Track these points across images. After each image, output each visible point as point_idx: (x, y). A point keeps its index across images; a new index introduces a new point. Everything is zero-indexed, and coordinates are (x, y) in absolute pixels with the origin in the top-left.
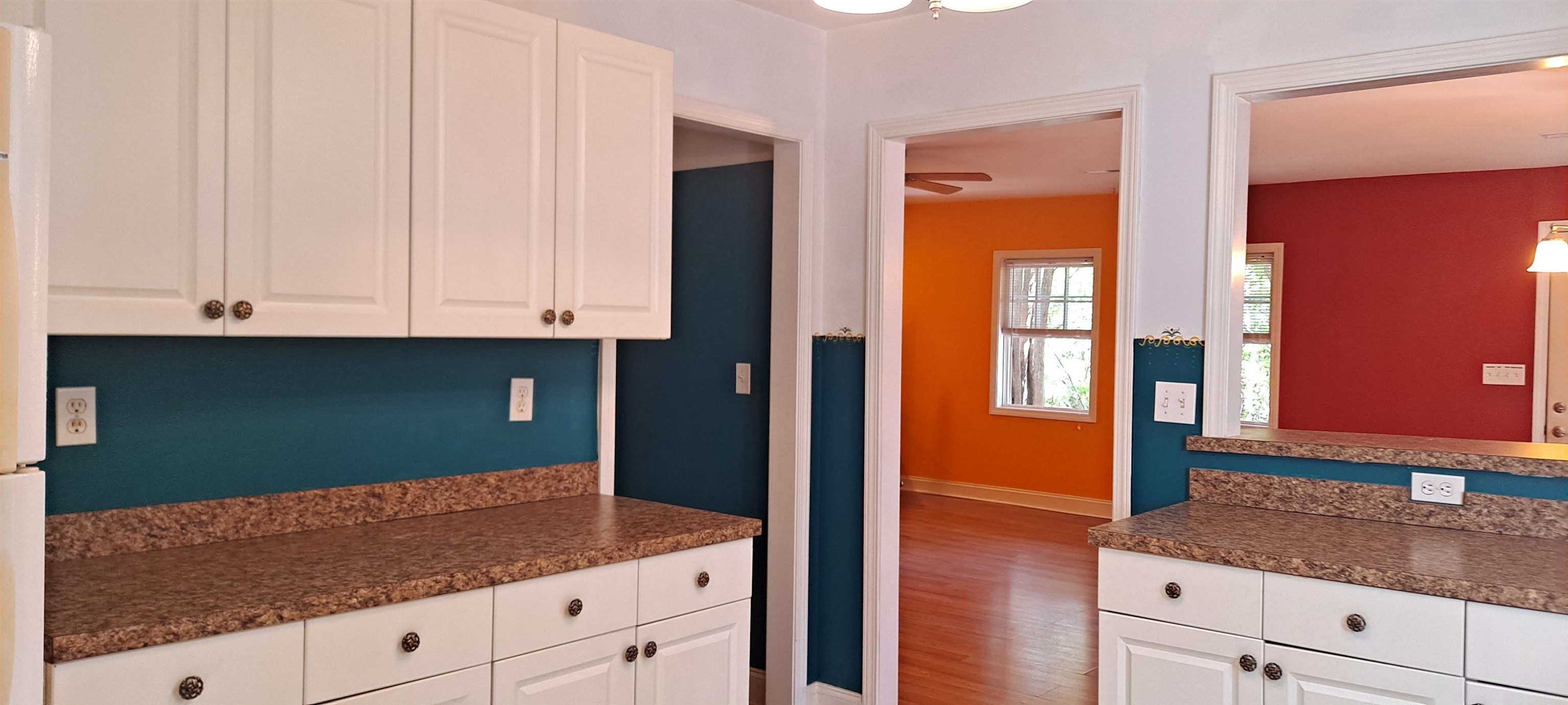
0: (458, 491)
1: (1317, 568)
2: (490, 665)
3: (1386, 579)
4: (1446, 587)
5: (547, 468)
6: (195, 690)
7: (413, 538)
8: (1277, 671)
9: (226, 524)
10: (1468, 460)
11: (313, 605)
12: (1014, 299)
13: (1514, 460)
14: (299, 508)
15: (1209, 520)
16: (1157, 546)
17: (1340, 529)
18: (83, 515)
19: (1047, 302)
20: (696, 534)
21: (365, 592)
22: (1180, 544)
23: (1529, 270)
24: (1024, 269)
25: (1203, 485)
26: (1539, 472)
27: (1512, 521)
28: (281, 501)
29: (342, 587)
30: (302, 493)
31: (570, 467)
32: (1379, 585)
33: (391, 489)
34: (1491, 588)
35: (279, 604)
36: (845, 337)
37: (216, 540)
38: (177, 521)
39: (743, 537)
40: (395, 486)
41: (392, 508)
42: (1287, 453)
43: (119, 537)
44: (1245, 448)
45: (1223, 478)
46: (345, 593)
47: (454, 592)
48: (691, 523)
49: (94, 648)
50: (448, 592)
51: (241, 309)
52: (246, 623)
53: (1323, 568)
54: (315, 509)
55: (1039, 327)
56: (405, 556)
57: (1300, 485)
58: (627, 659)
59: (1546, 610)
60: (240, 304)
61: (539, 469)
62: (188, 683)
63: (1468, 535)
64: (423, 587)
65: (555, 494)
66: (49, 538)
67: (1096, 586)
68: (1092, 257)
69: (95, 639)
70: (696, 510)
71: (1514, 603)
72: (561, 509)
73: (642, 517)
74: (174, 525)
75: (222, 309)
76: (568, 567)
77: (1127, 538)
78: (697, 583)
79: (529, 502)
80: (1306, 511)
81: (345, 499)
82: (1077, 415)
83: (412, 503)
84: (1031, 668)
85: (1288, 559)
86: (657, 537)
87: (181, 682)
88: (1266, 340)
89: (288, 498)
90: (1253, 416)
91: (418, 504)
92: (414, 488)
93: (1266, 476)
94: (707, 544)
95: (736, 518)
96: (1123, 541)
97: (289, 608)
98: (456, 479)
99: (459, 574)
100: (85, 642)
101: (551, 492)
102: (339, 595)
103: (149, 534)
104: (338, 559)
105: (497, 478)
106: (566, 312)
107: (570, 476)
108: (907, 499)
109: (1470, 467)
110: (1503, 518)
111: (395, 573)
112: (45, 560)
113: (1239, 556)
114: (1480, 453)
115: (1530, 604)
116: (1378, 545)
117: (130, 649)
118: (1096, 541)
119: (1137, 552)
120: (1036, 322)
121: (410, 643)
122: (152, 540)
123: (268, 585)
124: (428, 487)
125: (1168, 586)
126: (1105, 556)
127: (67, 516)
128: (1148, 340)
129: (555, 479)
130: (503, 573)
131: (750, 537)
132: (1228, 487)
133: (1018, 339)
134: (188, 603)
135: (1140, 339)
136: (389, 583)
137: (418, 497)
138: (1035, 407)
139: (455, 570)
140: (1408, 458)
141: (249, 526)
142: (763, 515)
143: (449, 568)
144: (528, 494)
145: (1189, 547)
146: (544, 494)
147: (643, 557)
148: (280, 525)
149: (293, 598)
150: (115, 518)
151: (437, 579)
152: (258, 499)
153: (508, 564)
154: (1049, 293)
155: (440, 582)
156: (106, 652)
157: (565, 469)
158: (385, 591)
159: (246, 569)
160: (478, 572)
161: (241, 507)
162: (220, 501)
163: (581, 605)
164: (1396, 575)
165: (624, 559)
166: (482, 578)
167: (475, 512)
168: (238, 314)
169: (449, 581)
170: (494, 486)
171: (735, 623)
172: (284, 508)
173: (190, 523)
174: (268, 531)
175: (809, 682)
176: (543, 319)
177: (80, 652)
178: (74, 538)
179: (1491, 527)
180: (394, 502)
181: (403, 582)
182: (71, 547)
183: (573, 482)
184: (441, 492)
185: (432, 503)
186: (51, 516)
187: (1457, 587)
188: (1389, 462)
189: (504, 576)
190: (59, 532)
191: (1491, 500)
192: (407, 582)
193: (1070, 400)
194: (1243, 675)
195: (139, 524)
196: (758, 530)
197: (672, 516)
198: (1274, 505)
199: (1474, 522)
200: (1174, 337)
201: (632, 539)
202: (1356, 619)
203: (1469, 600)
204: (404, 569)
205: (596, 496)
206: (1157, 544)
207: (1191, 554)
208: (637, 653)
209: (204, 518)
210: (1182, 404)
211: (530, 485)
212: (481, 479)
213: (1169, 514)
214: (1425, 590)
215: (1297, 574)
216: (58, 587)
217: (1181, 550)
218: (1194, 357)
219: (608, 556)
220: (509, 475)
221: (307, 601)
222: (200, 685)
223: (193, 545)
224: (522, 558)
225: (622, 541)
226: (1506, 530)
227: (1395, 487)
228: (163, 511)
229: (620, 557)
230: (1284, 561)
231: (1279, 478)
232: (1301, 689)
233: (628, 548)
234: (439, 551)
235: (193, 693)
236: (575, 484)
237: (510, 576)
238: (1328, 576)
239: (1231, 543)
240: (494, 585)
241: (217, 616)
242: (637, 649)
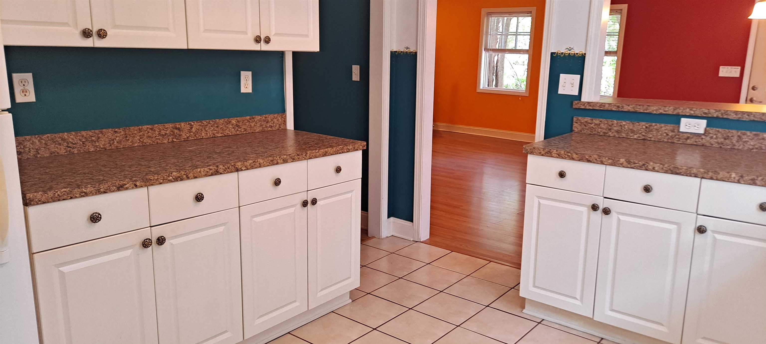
0: (217, 127)
1: (632, 163)
2: (238, 208)
3: (664, 168)
4: (692, 172)
5: (260, 116)
6: (98, 219)
7: (197, 149)
8: (609, 211)
9: (105, 142)
10: (709, 112)
11: (151, 180)
12: (491, 33)
13: (731, 112)
14: (140, 134)
15: (581, 142)
16: (556, 154)
17: (644, 145)
18: (33, 136)
19: (507, 35)
20: (334, 148)
21: (176, 174)
22: (567, 153)
23: (749, 18)
24: (496, 18)
25: (580, 125)
26: (743, 118)
27: (727, 141)
28: (131, 130)
29: (164, 171)
30: (141, 127)
31: (272, 116)
32: (661, 171)
33: (184, 126)
34: (714, 173)
35: (134, 179)
36: (407, 52)
37: (101, 149)
38: (80, 140)
39: (357, 150)
40: (186, 124)
41: (185, 135)
42: (621, 109)
43: (52, 147)
44: (601, 107)
45: (590, 121)
46: (166, 174)
47: (219, 174)
48: (332, 143)
49: (46, 199)
50: (216, 174)
51: (101, 33)
52: (119, 188)
53: (635, 163)
54: (148, 135)
55: (503, 48)
56: (194, 158)
57: (627, 125)
58: (303, 206)
59: (739, 182)
60: (100, 31)
61: (257, 117)
62: (94, 215)
63: (705, 148)
64: (204, 172)
65: (265, 129)
66: (18, 148)
67: (525, 174)
68: (531, 12)
69: (46, 195)
70: (334, 137)
71: (724, 179)
72: (268, 136)
73: (308, 140)
74: (79, 142)
75: (91, 33)
76: (273, 163)
77: (542, 150)
78: (336, 171)
79: (253, 133)
80: (629, 137)
81: (162, 130)
82: (519, 92)
83: (195, 132)
84: (493, 211)
85: (618, 159)
86: (316, 149)
87: (90, 215)
88: (615, 55)
89: (134, 129)
90: (605, 93)
91: (198, 133)
92: (196, 126)
93: (611, 120)
94: (340, 153)
95: (354, 141)
96: (540, 151)
97: (140, 181)
98: (216, 121)
99: (221, 166)
100: (42, 196)
101: (263, 128)
102: (163, 175)
103: (67, 146)
104: (161, 158)
105: (237, 121)
106: (267, 37)
107: (272, 120)
108: (436, 134)
109: (710, 116)
110: (723, 140)
111: (190, 165)
112: (18, 159)
113: (595, 158)
114: (715, 109)
115: (731, 180)
116: (661, 153)
117: (64, 200)
118: (527, 151)
119: (546, 156)
120: (501, 45)
121: (199, 198)
122: (69, 149)
123: (128, 170)
124: (202, 124)
125: (560, 172)
126: (531, 159)
127: (26, 137)
128: (558, 53)
129: (265, 122)
130: (242, 166)
131: (360, 150)
132: (592, 126)
133: (492, 54)
134: (90, 178)
135: (554, 53)
136: (187, 170)
137: (198, 130)
138: (499, 88)
139: (219, 164)
140: (680, 111)
141: (116, 143)
142: (367, 140)
143: (215, 163)
144: (252, 129)
145: (571, 154)
146: (260, 129)
147: (309, 159)
148: (131, 142)
149: (141, 176)
150: (49, 138)
151: (210, 168)
152: (119, 130)
153: (244, 162)
154: (508, 30)
155: (211, 169)
156: (52, 201)
157: (269, 116)
158: (185, 173)
159: (117, 163)
160: (230, 165)
161: (111, 133)
162: (100, 130)
163: (281, 181)
164: (669, 166)
165: (301, 160)
166: (232, 168)
167: (226, 137)
168: (100, 35)
169: (216, 169)
170: (235, 124)
171: (354, 190)
172: (133, 134)
173: (87, 141)
174: (126, 145)
175: (388, 218)
176: (255, 40)
177: (40, 201)
178: (30, 148)
179: (716, 144)
180: (186, 132)
181: (194, 169)
182: (30, 152)
183: (274, 123)
184: (209, 127)
185: (205, 132)
186: (18, 137)
187: (698, 172)
188: (671, 113)
189: (243, 167)
190: (22, 145)
191: (718, 131)
192: (196, 169)
193: (516, 85)
194: (593, 213)
195: (62, 141)
196: (364, 146)
197: (323, 140)
198: (613, 134)
199: (708, 142)
200: (571, 51)
201: (304, 150)
202: (648, 187)
203: (703, 178)
204: (194, 163)
205: (285, 130)
206: (556, 153)
207: (572, 157)
208: (308, 203)
209: (93, 138)
210: (572, 85)
211: (253, 125)
212: (228, 121)
213: (562, 138)
214: (682, 174)
215: (621, 166)
216: (26, 171)
217: (567, 155)
218: (580, 61)
219: (292, 158)
220: (242, 119)
221: (148, 178)
222: (100, 216)
223: (89, 152)
224: (251, 159)
225: (299, 151)
226: (724, 145)
227: (672, 125)
228: (73, 135)
229: (298, 158)
230: (616, 160)
231: (617, 121)
232: (619, 220)
233: (302, 154)
234: (210, 155)
235: (97, 220)
236: (275, 124)
237: (245, 167)
238: (637, 167)
239: (592, 152)
240: (238, 171)
241: (105, 184)
242: (308, 202)
